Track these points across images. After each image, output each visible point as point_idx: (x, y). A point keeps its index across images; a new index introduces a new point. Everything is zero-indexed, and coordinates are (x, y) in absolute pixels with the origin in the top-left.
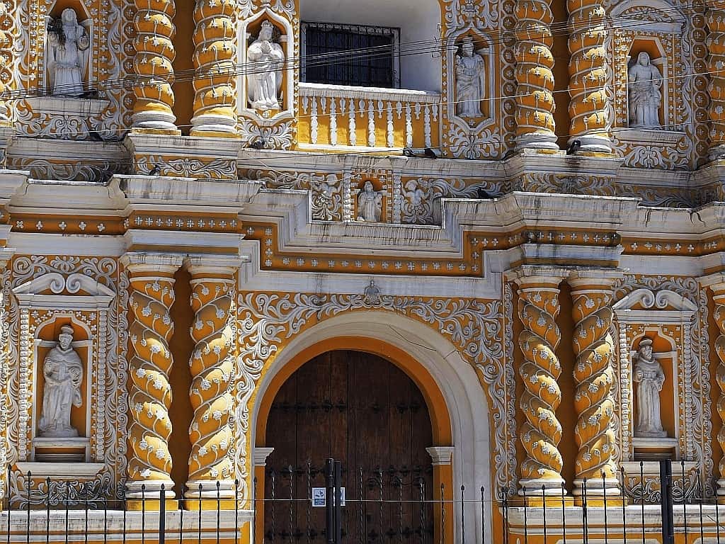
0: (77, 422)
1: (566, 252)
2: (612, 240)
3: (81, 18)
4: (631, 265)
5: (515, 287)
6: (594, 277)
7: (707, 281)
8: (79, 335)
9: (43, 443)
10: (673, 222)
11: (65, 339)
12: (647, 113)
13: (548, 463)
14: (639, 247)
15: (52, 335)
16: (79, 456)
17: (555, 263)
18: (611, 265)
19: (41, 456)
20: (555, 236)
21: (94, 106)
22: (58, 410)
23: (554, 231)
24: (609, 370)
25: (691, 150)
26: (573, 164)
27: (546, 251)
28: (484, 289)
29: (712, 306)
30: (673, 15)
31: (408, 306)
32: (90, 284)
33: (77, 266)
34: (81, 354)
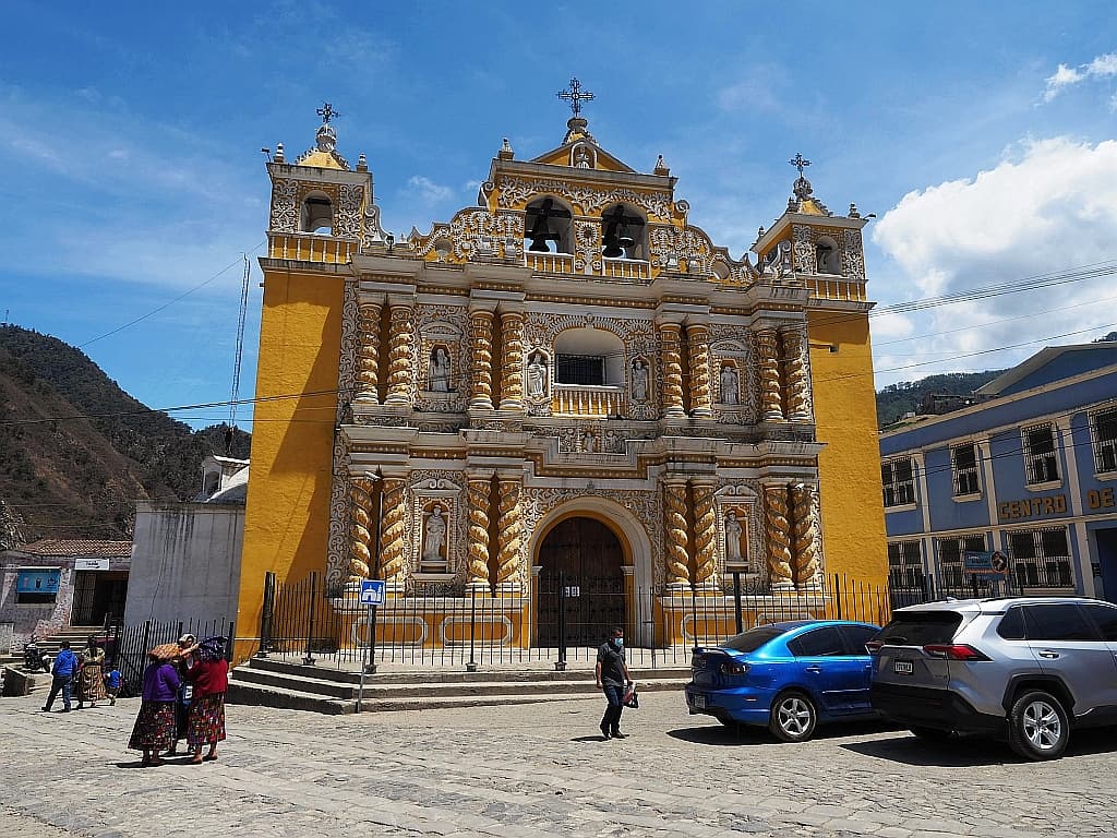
0: (442, 553)
1: (689, 466)
2: (713, 460)
3: (446, 353)
4: (722, 473)
5: (663, 484)
6: (704, 479)
7: (762, 481)
8: (444, 509)
9: (425, 564)
10: (745, 451)
11: (437, 511)
12: (730, 397)
13: (681, 574)
14: (727, 464)
15: (430, 509)
16: (442, 570)
17: (683, 471)
18: (713, 473)
19: (424, 570)
20: (683, 458)
21: (452, 396)
22: (433, 546)
23: (683, 456)
24: (713, 526)
25: (753, 415)
26: (692, 422)
27: (679, 466)
28: (648, 485)
29: (765, 493)
30: (742, 347)
31: (609, 495)
32: (449, 484)
33: (443, 475)
34: (445, 519)
